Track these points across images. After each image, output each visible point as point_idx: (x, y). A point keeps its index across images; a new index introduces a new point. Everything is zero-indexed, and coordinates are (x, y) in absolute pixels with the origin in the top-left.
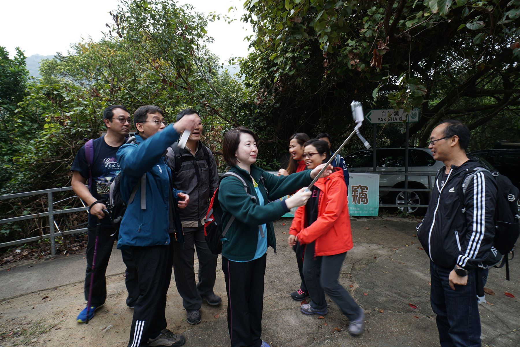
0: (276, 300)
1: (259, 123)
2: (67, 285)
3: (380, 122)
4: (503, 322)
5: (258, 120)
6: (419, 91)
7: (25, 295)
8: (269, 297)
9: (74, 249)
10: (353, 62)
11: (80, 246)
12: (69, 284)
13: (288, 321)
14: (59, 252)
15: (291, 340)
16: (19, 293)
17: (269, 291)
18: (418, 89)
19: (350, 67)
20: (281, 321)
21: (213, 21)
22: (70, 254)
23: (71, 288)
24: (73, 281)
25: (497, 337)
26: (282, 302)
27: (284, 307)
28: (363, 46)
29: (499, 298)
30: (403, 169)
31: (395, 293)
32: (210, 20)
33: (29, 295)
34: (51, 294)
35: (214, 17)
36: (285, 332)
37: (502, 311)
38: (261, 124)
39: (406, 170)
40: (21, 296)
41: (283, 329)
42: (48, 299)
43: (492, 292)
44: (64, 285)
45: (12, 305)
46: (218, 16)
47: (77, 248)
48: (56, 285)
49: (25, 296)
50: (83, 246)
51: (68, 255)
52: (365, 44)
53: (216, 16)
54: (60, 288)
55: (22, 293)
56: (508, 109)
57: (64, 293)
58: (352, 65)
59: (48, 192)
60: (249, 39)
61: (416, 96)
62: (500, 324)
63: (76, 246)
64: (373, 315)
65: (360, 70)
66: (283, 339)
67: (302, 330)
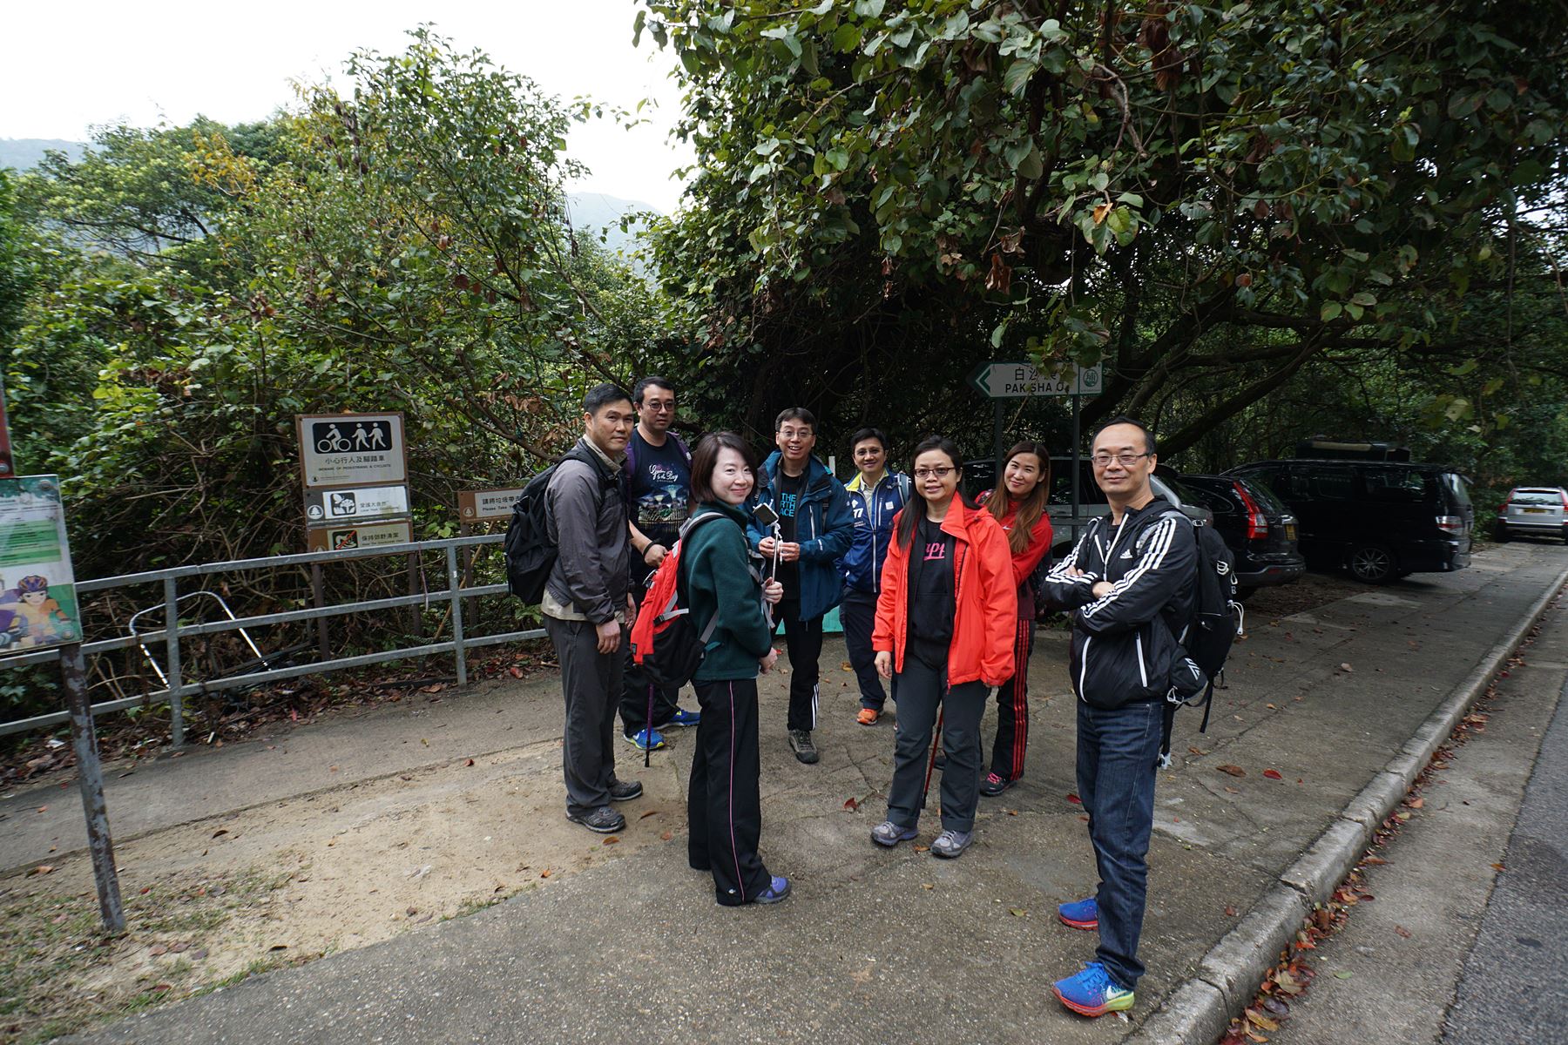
0: (790, 802)
1: (706, 391)
2: (261, 805)
3: (1010, 394)
4: (1248, 819)
5: (703, 383)
6: (1093, 335)
7: (160, 831)
8: (773, 798)
9: (235, 727)
10: (946, 259)
11: (247, 720)
12: (267, 803)
13: (820, 838)
14: (193, 737)
15: (832, 868)
16: (140, 829)
17: (771, 787)
18: (1090, 330)
19: (940, 268)
20: (806, 838)
21: (584, 121)
22: (225, 740)
23: (275, 811)
24: (274, 794)
25: (1232, 840)
26: (802, 805)
27: (808, 813)
28: (969, 223)
29: (1252, 781)
30: (1068, 509)
31: (1044, 781)
32: (577, 117)
33: (170, 832)
34: (232, 826)
35: (587, 107)
36: (818, 856)
37: (1252, 801)
38: (712, 394)
39: (1075, 512)
40: (149, 834)
41: (812, 850)
42: (229, 836)
43: (1241, 772)
44: (255, 807)
45: (136, 854)
46: (598, 108)
47: (242, 726)
48: (235, 807)
49: (161, 835)
50: (256, 722)
51: (220, 743)
52: (973, 218)
53: (592, 106)
54: (248, 813)
55: (148, 828)
56: (1324, 358)
57: (264, 823)
58: (945, 265)
59: (165, 577)
60: (681, 175)
61: (1086, 345)
62: (1243, 822)
63: (238, 722)
64: (997, 820)
65: (963, 277)
66: (815, 868)
67: (851, 851)
